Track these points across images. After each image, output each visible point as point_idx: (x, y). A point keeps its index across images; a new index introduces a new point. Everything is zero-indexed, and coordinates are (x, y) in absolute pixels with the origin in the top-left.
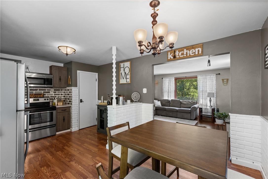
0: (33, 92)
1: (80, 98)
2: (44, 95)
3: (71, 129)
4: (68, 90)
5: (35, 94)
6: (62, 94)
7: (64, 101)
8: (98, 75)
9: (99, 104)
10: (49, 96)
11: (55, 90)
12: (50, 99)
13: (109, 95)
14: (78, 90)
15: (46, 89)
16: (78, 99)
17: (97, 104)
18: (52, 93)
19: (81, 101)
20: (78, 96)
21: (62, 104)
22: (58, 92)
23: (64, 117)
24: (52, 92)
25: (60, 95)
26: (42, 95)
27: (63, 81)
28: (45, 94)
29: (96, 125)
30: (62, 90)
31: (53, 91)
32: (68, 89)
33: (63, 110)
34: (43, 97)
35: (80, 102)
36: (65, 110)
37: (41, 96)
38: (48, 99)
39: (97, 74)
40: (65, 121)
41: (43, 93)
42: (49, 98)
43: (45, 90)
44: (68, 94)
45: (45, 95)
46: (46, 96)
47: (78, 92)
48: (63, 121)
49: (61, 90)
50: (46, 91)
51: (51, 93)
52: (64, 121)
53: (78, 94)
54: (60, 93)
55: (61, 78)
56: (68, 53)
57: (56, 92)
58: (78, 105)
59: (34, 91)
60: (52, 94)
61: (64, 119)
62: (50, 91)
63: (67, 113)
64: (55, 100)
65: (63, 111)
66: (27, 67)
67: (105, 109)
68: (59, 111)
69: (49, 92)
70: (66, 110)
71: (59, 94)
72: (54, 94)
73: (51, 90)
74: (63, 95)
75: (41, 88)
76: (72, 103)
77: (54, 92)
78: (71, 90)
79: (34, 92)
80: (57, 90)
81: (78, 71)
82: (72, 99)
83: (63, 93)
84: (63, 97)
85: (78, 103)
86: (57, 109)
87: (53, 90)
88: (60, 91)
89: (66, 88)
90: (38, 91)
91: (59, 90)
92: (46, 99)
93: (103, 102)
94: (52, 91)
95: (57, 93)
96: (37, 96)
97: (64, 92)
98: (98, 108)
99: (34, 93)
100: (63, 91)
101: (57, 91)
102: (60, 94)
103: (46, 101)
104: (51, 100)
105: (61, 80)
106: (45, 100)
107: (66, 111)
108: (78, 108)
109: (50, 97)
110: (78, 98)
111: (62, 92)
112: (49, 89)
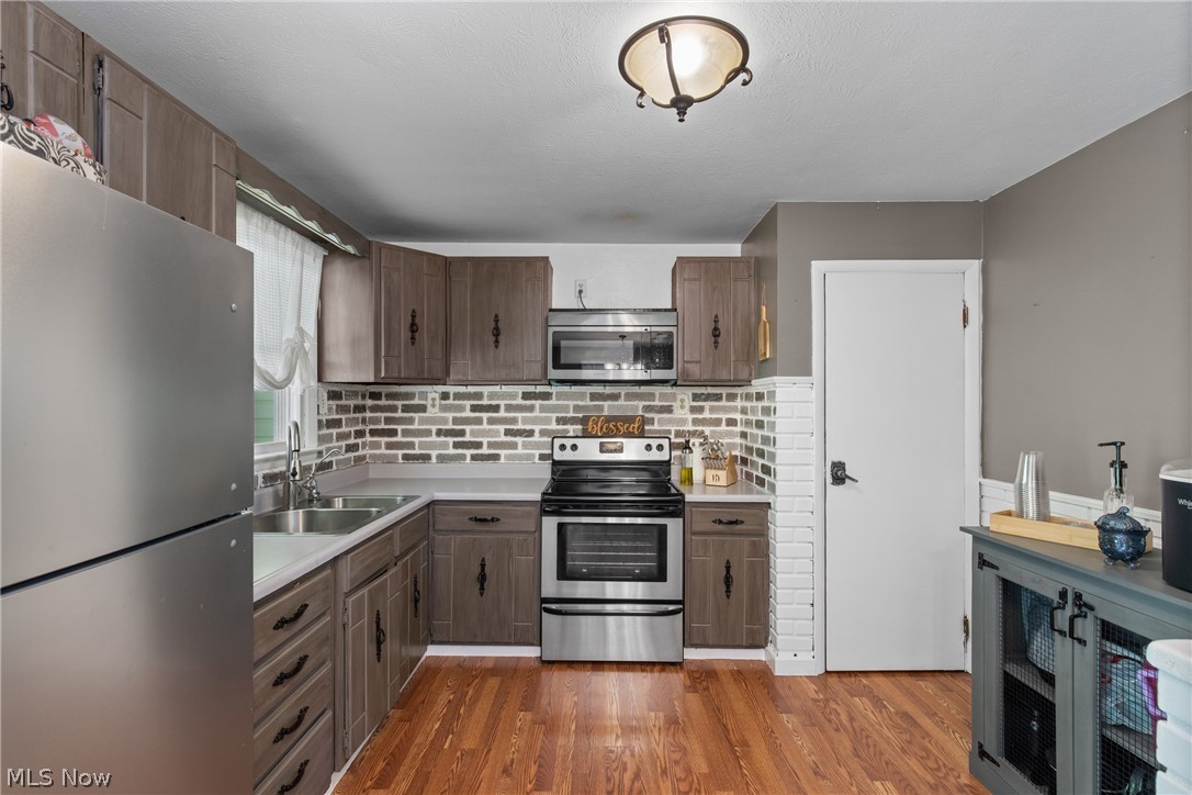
0: (601, 408)
1: (833, 457)
2: (644, 421)
3: (770, 647)
4: (760, 397)
5: (609, 419)
6: (736, 420)
7: (744, 461)
8: (985, 272)
9: (986, 524)
10: (669, 432)
11: (696, 397)
12: (672, 446)
13: (1118, 445)
14: (814, 395)
15: (657, 390)
16: (814, 455)
17: (973, 523)
18: (683, 412)
19: (839, 475)
20: (815, 441)
21: (723, 482)
22: (712, 410)
23: (728, 568)
24: (682, 407)
25: (723, 427)
26: (637, 425)
27: (732, 343)
28: (653, 419)
29: (961, 672)
30: (732, 397)
31: (689, 403)
32: (760, 390)
33: (720, 522)
34: (642, 435)
35: (829, 480)
36: (736, 522)
37: (631, 429)
38: (660, 448)
39: (973, 267)
40: (733, 589)
41: (640, 413)
42: (665, 443)
43: (651, 396)
44: (760, 425)
45: (653, 424)
46: (656, 427)
47: (813, 409)
48: (724, 588)
49: (727, 400)
50: (657, 403)
51: (678, 413)
52: (728, 591)
53: (815, 426)
54: (724, 417)
55: (720, 325)
56: (684, 91)
57: (701, 409)
58: (814, 503)
59: (606, 404)
60: (683, 421)
61: (728, 581)
62: (675, 405)
63: (746, 541)
64: (691, 452)
65: (720, 527)
66: (578, 289)
67: (1063, 594)
68: (701, 523)
69: (669, 409)
70: (742, 522)
71: (717, 422)
72: (690, 417)
73: (679, 397)
74: (739, 429)
75: (636, 389)
76: (778, 485)
77: (693, 410)
78: (772, 395)
79: (606, 409)
80: (708, 397)
81: (817, 267)
82: (778, 460)
83: (738, 416)
84: (738, 440)
85: (814, 487)
86: (687, 509)
87: (685, 395)
88: (724, 403)
89: (748, 382)
90: (622, 402)
91: (718, 397)
92: (654, 443)
93: (1044, 516)
94: (682, 401)
95: (706, 415)
96: (617, 429)
97: (744, 411)
98: (982, 562)
99: (606, 413)
100: (739, 403)
101: (707, 405)
102: (721, 420)
103: (655, 456)
104: (674, 453)
105: (720, 339)
106: (649, 447)
107: (739, 527)
108: (816, 521)
109: (672, 436)
110: (814, 452)
111: (734, 409)
112: (668, 390)
